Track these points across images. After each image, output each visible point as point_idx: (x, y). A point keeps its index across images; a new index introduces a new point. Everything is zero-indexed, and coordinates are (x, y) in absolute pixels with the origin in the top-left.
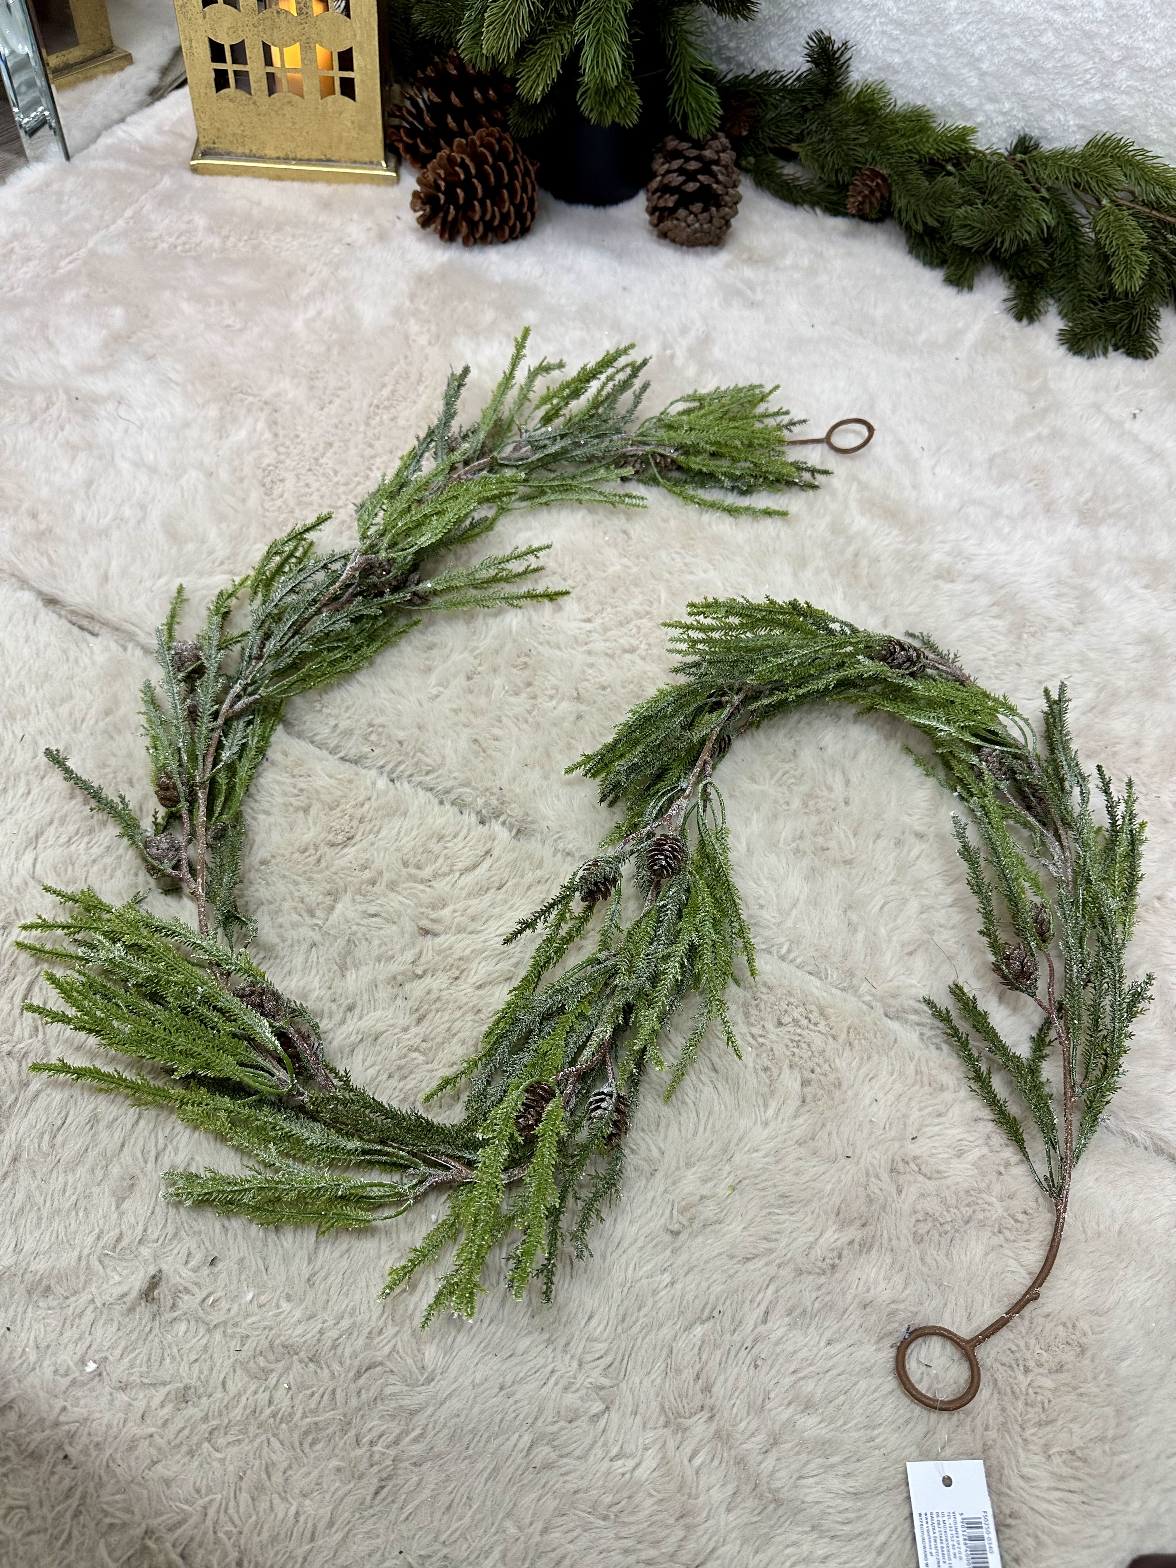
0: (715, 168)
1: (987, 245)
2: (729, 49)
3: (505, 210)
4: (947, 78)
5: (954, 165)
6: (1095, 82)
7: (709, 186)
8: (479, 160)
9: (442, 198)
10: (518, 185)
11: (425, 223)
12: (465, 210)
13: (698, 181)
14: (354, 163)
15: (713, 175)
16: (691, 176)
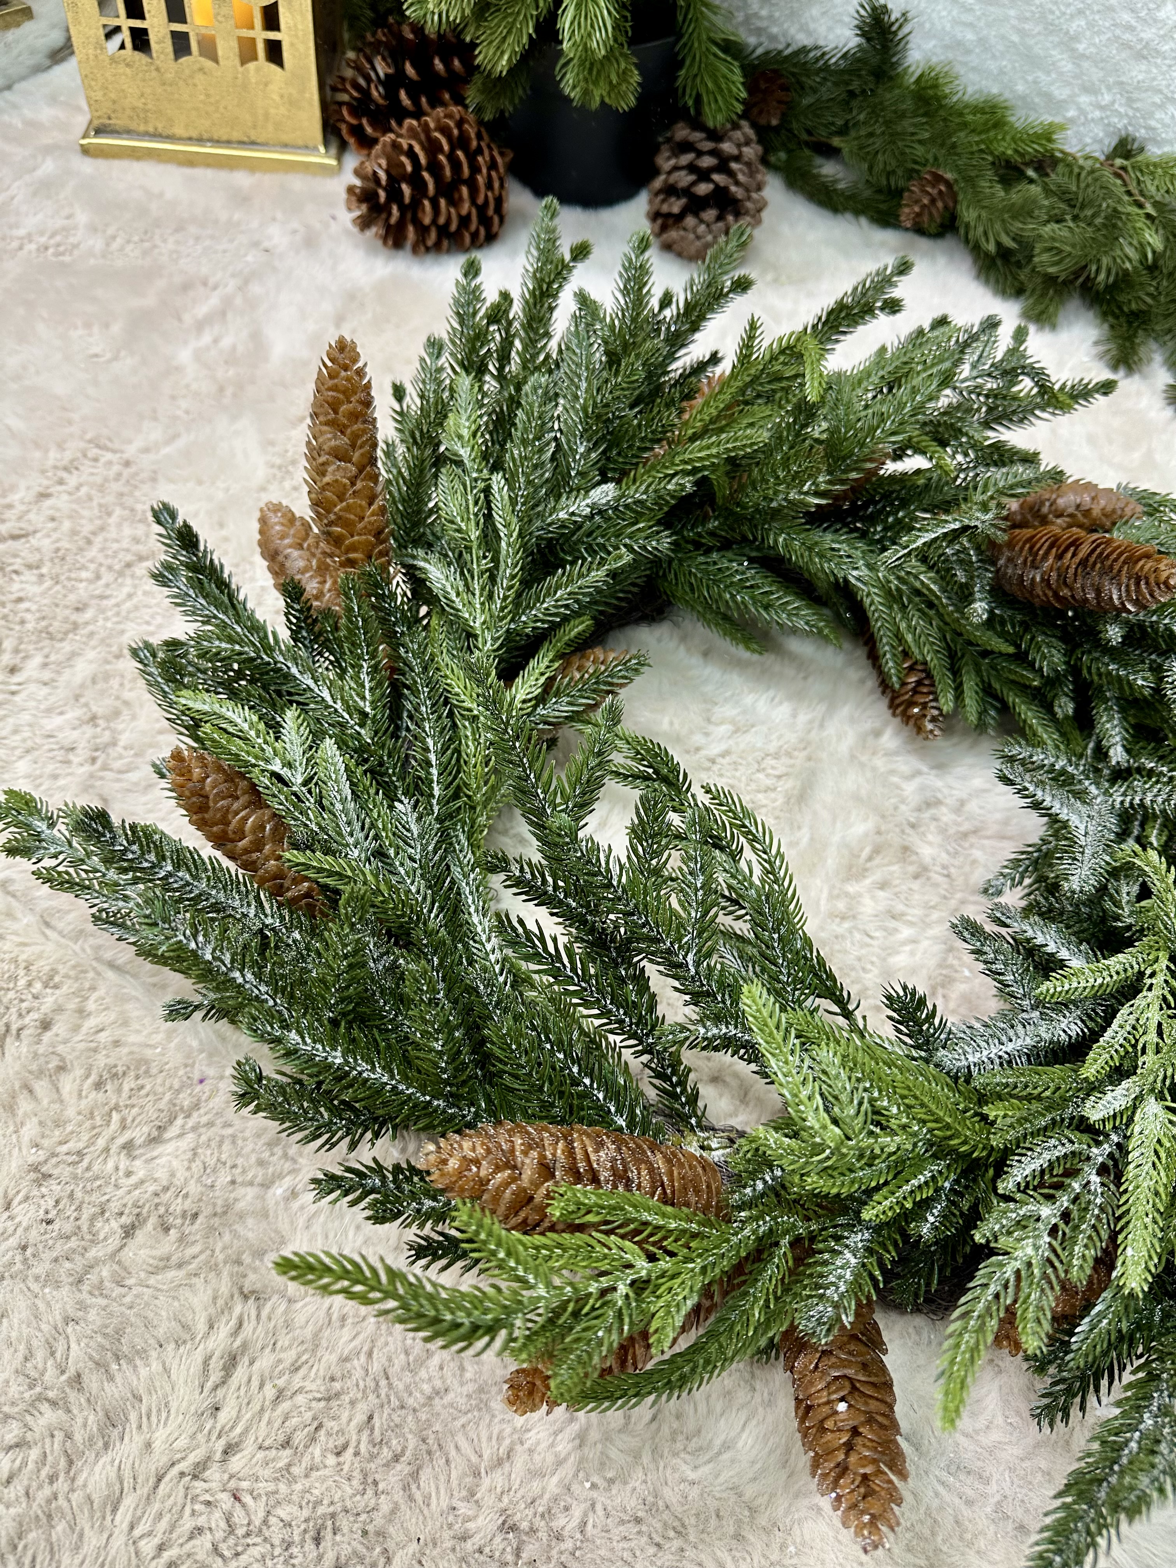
0: (734, 166)
1: (1077, 274)
2: (760, 18)
3: (464, 211)
4: (1033, 61)
5: (1036, 170)
7: (726, 189)
8: (432, 148)
9: (382, 195)
10: (481, 180)
11: (363, 225)
12: (411, 211)
13: (712, 181)
14: (285, 146)
15: (731, 174)
16: (704, 175)
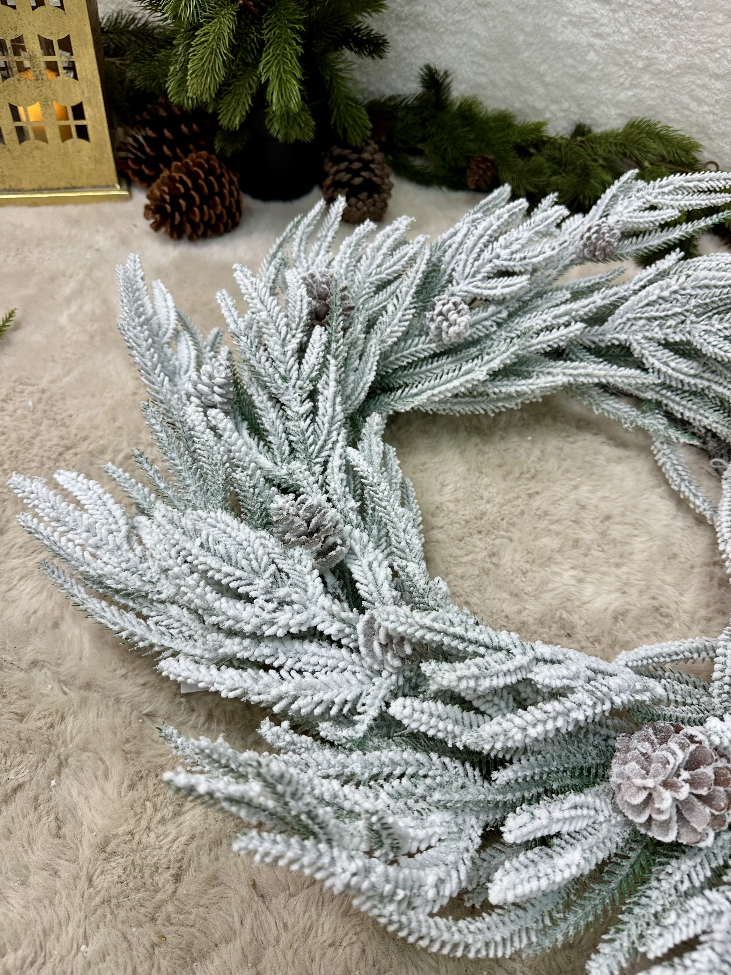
0: (372, 166)
2: (362, 83)
3: (219, 212)
4: (522, 90)
5: (534, 148)
6: (627, 84)
7: (370, 179)
8: (194, 176)
9: (168, 207)
10: (226, 192)
11: (156, 227)
12: (188, 214)
13: (362, 176)
14: (94, 187)
15: (372, 171)
16: (356, 173)
